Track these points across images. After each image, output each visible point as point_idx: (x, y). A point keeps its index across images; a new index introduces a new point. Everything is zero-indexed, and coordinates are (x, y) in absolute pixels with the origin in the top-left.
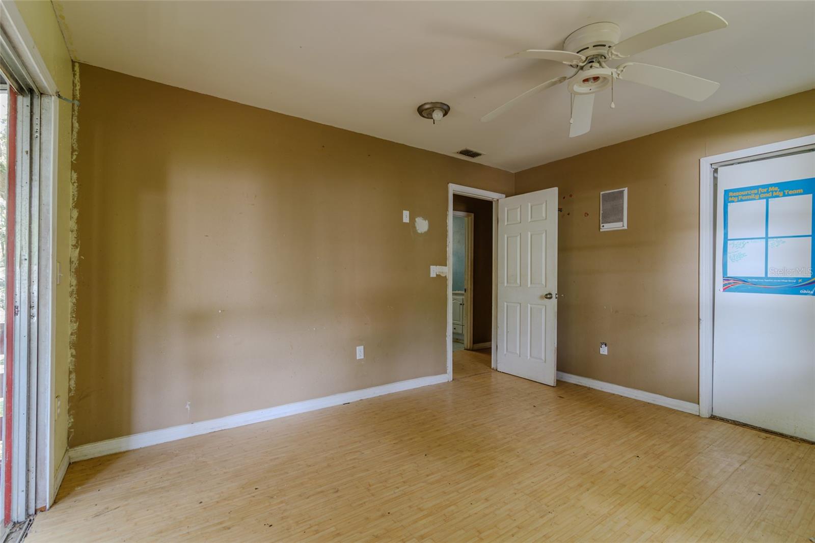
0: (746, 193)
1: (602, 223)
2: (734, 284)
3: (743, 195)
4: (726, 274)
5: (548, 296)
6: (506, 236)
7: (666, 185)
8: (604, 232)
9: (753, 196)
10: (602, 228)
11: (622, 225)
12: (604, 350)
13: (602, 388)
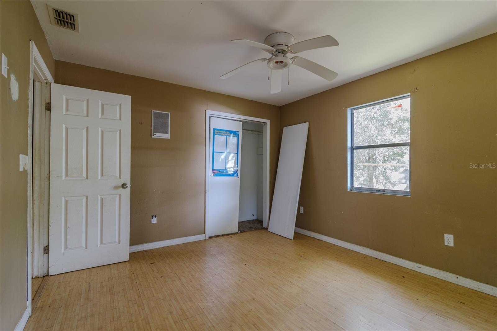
0: (220, 132)
1: (154, 132)
2: (217, 173)
3: (220, 133)
4: (213, 168)
5: (124, 186)
6: (64, 126)
7: (191, 118)
8: (155, 138)
9: (222, 134)
10: (154, 135)
11: (167, 136)
12: (154, 221)
13: (153, 247)
